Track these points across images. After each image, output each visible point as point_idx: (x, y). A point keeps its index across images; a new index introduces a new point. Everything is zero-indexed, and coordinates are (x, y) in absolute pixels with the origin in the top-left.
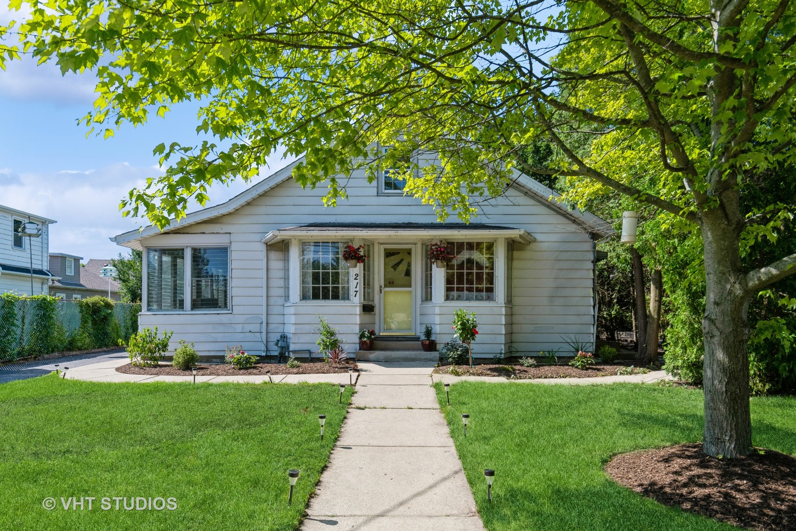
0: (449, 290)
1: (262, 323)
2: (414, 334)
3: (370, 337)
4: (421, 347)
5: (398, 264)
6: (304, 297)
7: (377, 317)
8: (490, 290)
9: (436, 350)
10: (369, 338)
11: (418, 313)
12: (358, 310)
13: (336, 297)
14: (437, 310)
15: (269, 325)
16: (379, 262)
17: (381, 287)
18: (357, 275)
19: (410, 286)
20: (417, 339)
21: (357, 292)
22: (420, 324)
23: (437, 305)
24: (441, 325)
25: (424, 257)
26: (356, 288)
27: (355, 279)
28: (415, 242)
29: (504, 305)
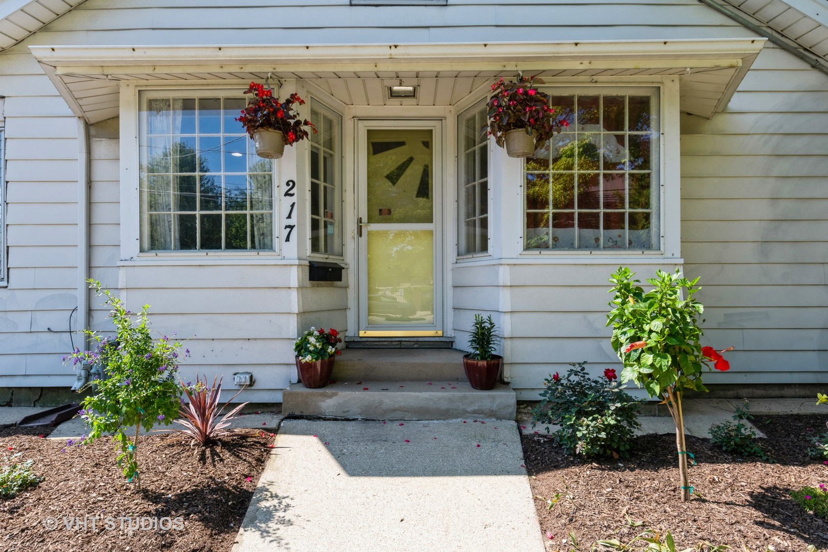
0: (533, 222)
1: (75, 310)
2: (440, 333)
3: (324, 350)
4: (462, 372)
5: (402, 168)
6: (155, 243)
7: (351, 293)
8: (641, 222)
9: (505, 384)
10: (320, 353)
11: (449, 282)
12: (295, 276)
13: (237, 242)
14: (504, 275)
15: (95, 314)
16: (355, 161)
17: (360, 220)
18: (291, 184)
19: (429, 219)
20: (445, 345)
21: (291, 227)
22: (455, 309)
23: (503, 261)
24: (516, 315)
25: (462, 148)
26: (289, 217)
27: (287, 194)
28: (442, 114)
29: (682, 261)
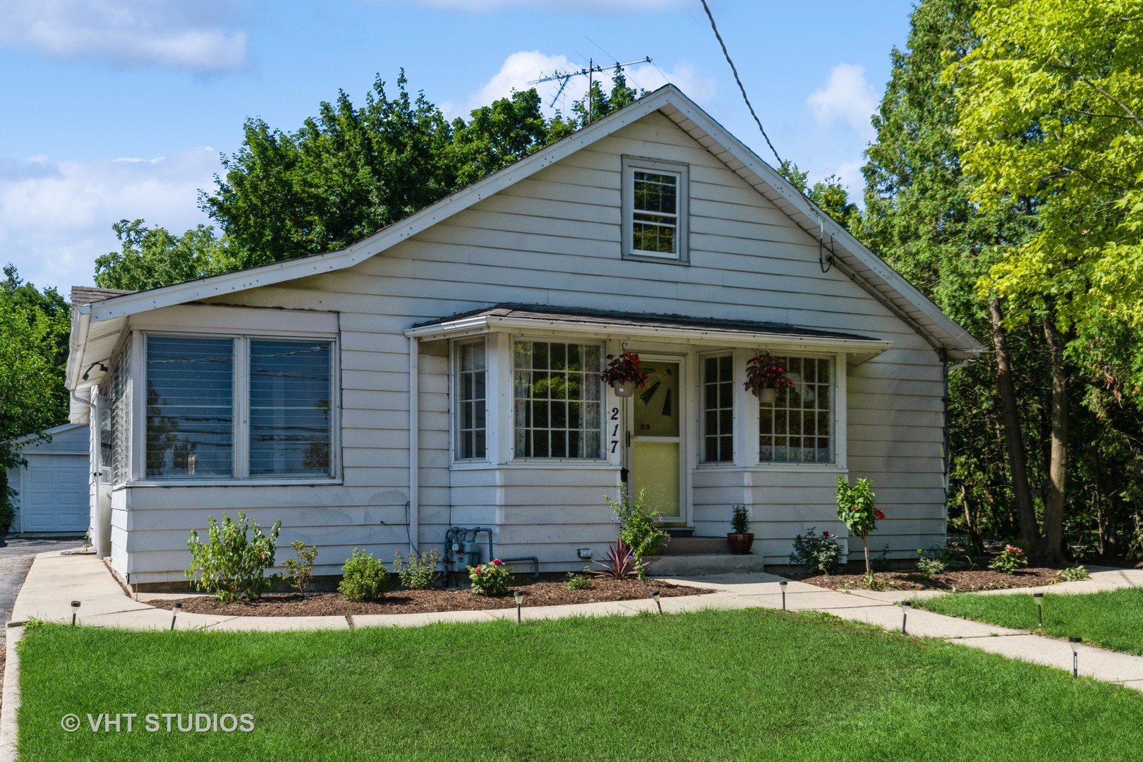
0: (764, 441)
1: (408, 505)
2: (683, 523)
5: (651, 392)
6: (521, 452)
8: (824, 444)
9: (754, 552)
12: (619, 479)
14: (747, 479)
15: (425, 509)
17: (628, 434)
18: (616, 411)
19: (676, 434)
20: (687, 533)
21: (616, 442)
22: (694, 505)
23: (748, 470)
24: (756, 506)
25: (702, 381)
26: (614, 435)
27: (613, 418)
28: (685, 351)
29: (847, 471)
